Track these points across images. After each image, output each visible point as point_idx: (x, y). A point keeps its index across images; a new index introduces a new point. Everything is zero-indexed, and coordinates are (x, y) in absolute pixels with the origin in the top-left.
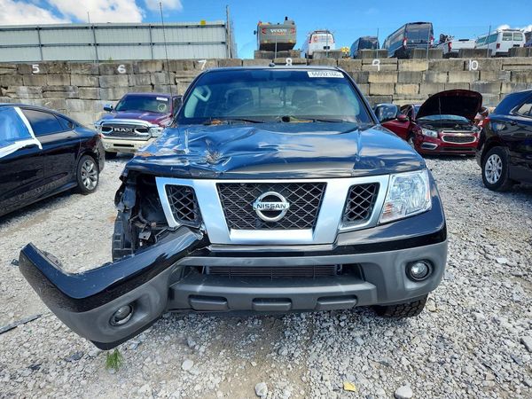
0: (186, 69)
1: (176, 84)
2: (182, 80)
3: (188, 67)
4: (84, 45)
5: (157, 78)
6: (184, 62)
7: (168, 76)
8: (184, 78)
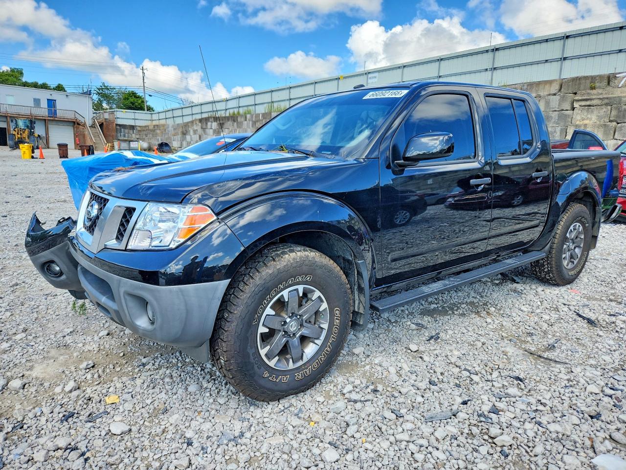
0: (593, 88)
1: (573, 109)
2: (583, 103)
3: (597, 85)
4: (480, 71)
5: (547, 103)
6: (593, 79)
7: (563, 99)
8: (586, 100)
